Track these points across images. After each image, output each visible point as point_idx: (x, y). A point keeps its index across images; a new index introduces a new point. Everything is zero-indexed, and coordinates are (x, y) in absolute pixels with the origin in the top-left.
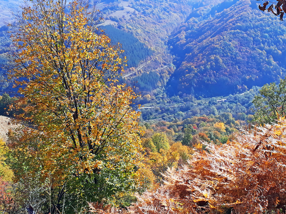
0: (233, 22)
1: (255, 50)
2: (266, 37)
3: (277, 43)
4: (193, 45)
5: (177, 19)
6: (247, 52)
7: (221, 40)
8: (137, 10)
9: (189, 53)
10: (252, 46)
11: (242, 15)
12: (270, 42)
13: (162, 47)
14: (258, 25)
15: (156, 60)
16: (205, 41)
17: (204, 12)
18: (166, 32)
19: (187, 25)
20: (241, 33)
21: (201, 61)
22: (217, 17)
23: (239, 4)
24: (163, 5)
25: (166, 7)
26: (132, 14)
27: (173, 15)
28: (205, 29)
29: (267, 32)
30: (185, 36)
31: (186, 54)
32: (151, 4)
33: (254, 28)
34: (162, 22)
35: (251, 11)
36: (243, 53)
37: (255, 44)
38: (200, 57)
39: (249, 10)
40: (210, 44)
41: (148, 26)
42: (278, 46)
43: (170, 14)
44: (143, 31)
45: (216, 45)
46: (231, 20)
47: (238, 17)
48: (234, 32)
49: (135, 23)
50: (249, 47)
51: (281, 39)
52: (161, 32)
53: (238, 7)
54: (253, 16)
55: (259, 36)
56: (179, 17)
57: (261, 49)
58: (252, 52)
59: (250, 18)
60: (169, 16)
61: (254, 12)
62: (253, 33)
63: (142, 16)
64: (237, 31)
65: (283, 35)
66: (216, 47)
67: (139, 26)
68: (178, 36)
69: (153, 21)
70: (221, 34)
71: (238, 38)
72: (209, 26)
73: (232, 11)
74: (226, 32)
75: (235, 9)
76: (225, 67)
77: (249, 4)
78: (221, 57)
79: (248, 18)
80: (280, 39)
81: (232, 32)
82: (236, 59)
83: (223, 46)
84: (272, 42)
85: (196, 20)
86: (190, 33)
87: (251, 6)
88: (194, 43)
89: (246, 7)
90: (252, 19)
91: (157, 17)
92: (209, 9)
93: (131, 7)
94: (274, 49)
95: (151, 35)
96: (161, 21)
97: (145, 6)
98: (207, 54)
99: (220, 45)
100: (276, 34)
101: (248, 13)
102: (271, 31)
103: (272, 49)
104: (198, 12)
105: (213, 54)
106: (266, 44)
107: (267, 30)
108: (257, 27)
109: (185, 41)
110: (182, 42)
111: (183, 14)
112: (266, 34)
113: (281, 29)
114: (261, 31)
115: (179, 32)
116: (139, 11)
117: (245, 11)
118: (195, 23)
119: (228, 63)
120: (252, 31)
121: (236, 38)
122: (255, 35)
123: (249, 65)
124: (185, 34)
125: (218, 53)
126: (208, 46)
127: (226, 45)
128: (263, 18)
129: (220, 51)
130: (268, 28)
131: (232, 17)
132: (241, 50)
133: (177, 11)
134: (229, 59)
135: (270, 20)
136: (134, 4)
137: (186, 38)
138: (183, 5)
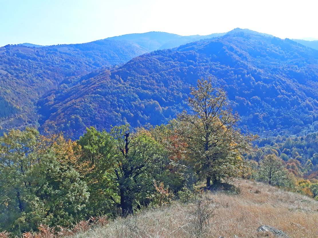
0: (94, 88)
1: (112, 112)
2: (121, 102)
3: (130, 107)
4: (59, 106)
5: (50, 84)
6: (104, 113)
7: (82, 102)
8: (10, 73)
9: (54, 113)
10: (109, 109)
11: (102, 83)
12: (125, 107)
13: (30, 107)
14: (115, 92)
15: (20, 118)
16: (69, 103)
17: (74, 80)
18: (37, 94)
19: (57, 89)
20: (101, 97)
21: (62, 120)
22: (83, 84)
23: (101, 75)
24: (37, 71)
25: (40, 73)
26: (5, 76)
27: (46, 80)
28: (71, 93)
29: (122, 98)
30: (54, 99)
31: (52, 114)
32: (25, 69)
33: (111, 94)
34: (34, 86)
35: (110, 80)
36: (101, 114)
37: (112, 108)
38: (62, 116)
39: (109, 79)
40: (72, 105)
41: (19, 88)
42: (131, 110)
43: (43, 80)
44: (13, 92)
45: (77, 106)
46: (93, 86)
47: (99, 84)
48: (94, 96)
49: (5, 84)
50: (107, 109)
51: (134, 104)
52: (32, 94)
53: (100, 77)
54: (111, 84)
55: (116, 101)
56: (52, 83)
57: (118, 112)
58: (109, 113)
59: (109, 86)
60: (43, 81)
61: (113, 81)
62: (111, 98)
63: (14, 78)
64: (97, 96)
65: (135, 101)
66: (77, 108)
67: (9, 87)
68: (47, 98)
69: (26, 84)
70: (83, 97)
71: (98, 101)
72: (75, 90)
73: (95, 79)
74: (87, 95)
75: (98, 78)
76: (85, 126)
77: (109, 75)
78: (81, 116)
79: (107, 86)
80: (132, 104)
81: (93, 96)
82: (95, 119)
83: (83, 107)
84: (126, 106)
85: (66, 86)
86: (59, 96)
87: (110, 77)
88: (60, 104)
89: (106, 77)
90: (111, 87)
91: (29, 81)
92: (79, 78)
93: (4, 70)
94: (127, 112)
95: (22, 96)
96: (33, 84)
97: (19, 70)
98: (68, 113)
99: (81, 106)
100: (130, 100)
101: (108, 82)
102: (126, 98)
103: (126, 112)
104: (69, 80)
105: (74, 114)
106: (121, 108)
107: (122, 97)
108: (114, 93)
109: (53, 103)
110: (50, 103)
111: (56, 81)
112: (122, 100)
113: (134, 96)
114: (118, 97)
115: (49, 95)
116: (12, 74)
117: (105, 80)
118: (64, 88)
119: (87, 123)
120: (110, 96)
121: (96, 101)
122: (113, 100)
123: (106, 125)
124: (55, 97)
125: (79, 113)
126: (70, 107)
127: (86, 106)
128: (120, 87)
129: (81, 111)
130: (123, 95)
131: (95, 83)
132: (100, 112)
133: (51, 78)
134: (88, 118)
135: (125, 88)
136: (8, 68)
137: (55, 100)
138: (57, 73)
